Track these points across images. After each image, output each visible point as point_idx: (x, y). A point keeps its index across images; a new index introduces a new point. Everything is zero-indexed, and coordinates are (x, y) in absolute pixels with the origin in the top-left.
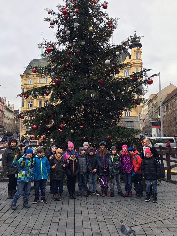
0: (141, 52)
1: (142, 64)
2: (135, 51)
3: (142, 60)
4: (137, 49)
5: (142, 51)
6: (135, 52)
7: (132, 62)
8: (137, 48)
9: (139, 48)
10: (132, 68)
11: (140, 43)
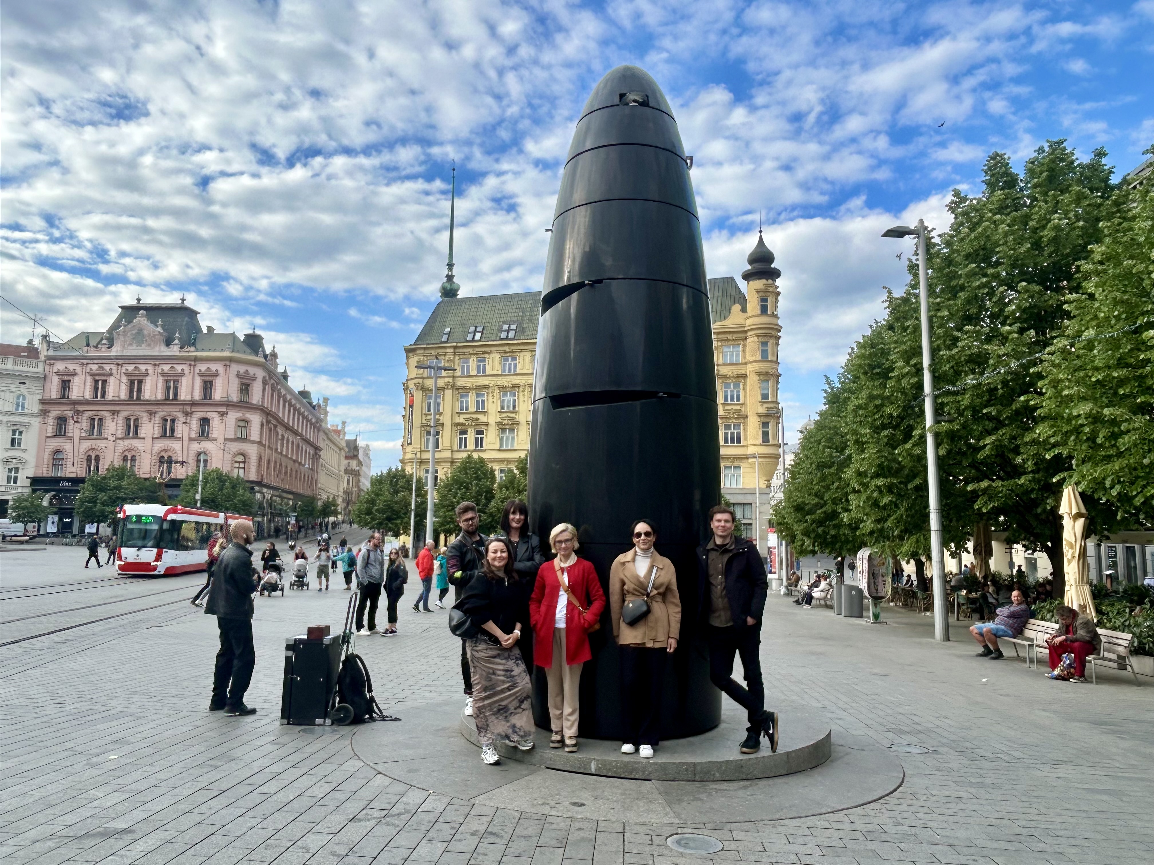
0: (779, 294)
1: (780, 331)
2: (758, 292)
3: (778, 318)
4: (767, 286)
5: (779, 290)
6: (761, 294)
7: (749, 322)
8: (764, 281)
9: (770, 281)
10: (749, 340)
11: (775, 268)
